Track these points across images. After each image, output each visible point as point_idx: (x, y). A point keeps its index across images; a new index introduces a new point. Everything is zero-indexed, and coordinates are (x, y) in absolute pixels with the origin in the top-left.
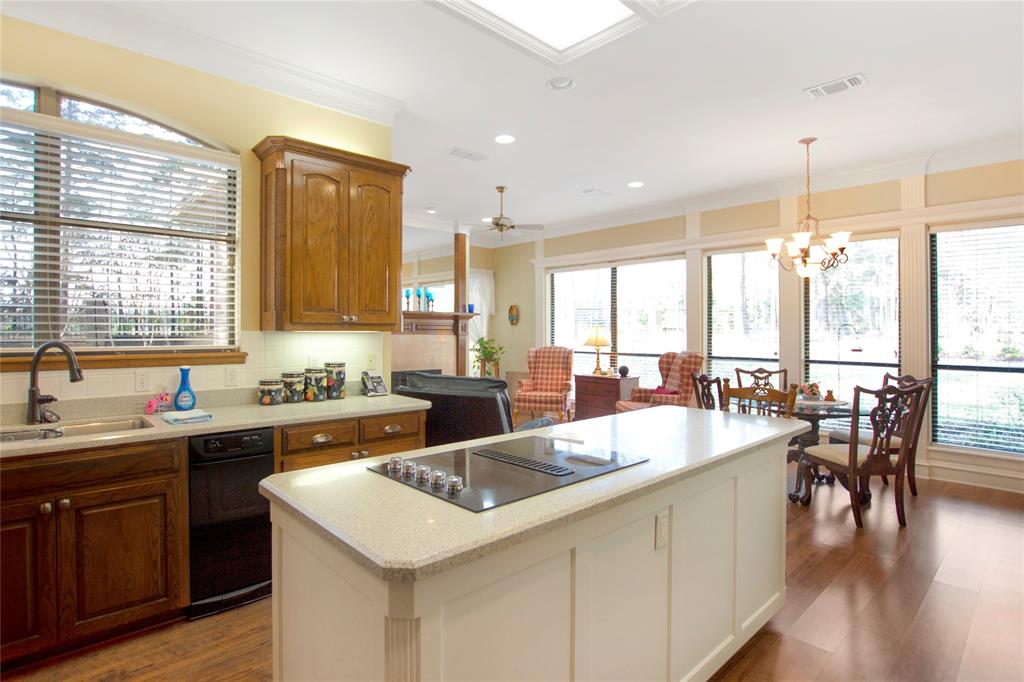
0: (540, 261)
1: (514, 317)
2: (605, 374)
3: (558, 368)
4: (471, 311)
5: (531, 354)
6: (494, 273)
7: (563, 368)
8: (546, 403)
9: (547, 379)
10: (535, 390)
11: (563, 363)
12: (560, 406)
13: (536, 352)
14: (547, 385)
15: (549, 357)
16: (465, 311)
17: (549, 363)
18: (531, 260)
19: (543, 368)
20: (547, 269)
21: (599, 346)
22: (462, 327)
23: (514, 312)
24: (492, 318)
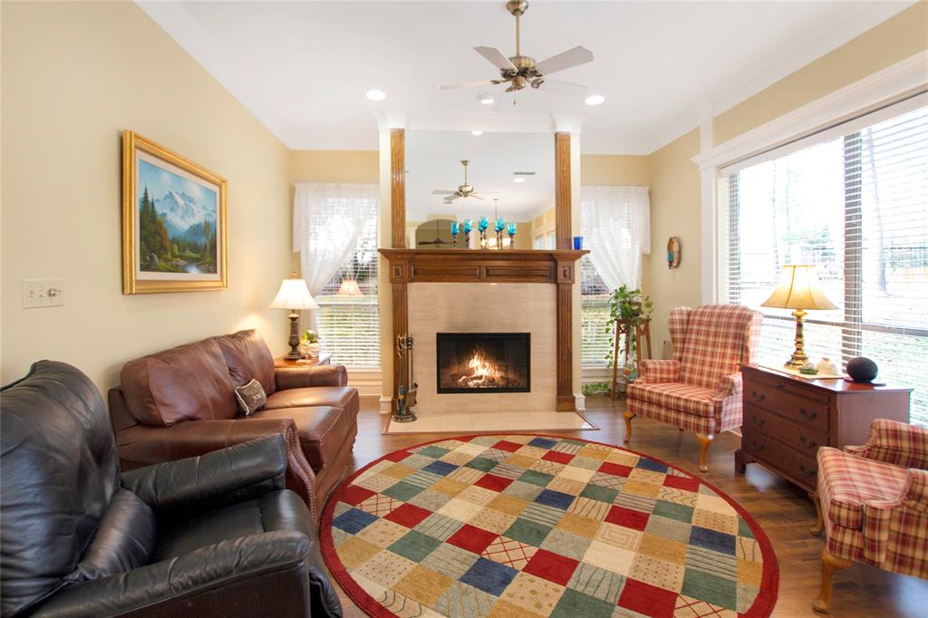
0: (708, 155)
1: (674, 260)
2: (811, 371)
3: (725, 346)
4: (578, 246)
5: (677, 317)
6: (650, 194)
7: (734, 347)
8: (678, 411)
9: (703, 363)
10: (680, 380)
11: (736, 337)
12: (702, 422)
13: (689, 314)
14: (701, 373)
15: (709, 324)
16: (571, 248)
18: (692, 159)
19: (697, 342)
20: (720, 167)
21: (799, 309)
22: (565, 271)
23: (675, 248)
24: (647, 259)
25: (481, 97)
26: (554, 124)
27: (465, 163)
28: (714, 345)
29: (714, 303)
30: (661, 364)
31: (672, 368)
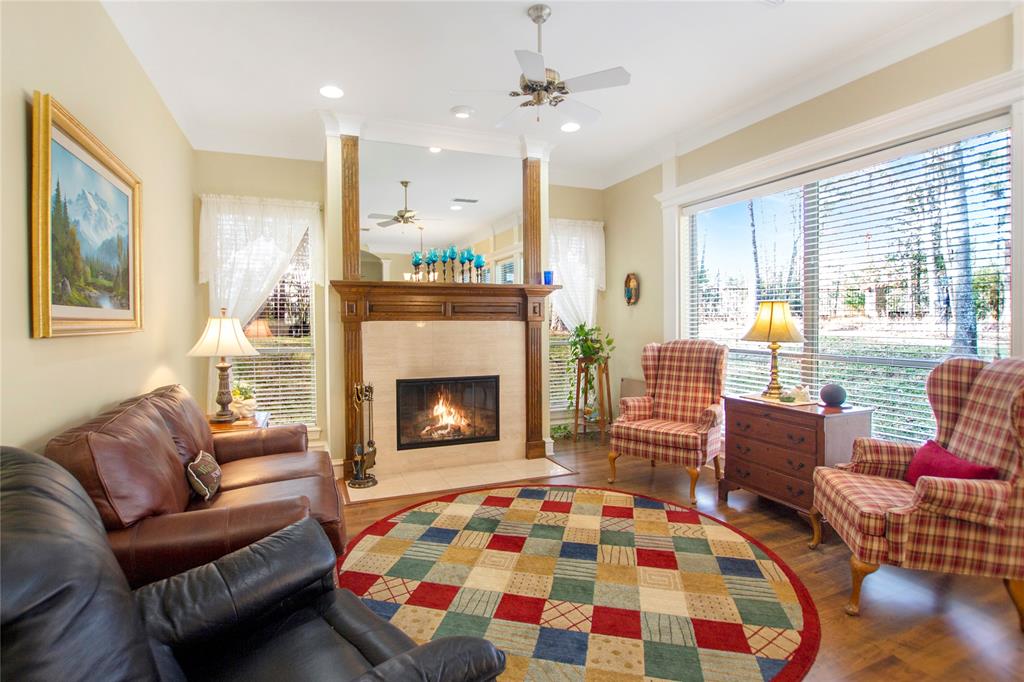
0: (670, 195)
1: (633, 295)
2: (790, 399)
3: (697, 380)
4: (548, 281)
6: (605, 228)
7: (706, 381)
8: (667, 446)
9: (677, 398)
10: (655, 416)
11: (707, 371)
12: (692, 456)
13: (659, 350)
14: (676, 408)
15: (681, 360)
16: (540, 283)
17: (680, 369)
18: (655, 196)
19: (669, 378)
20: (683, 206)
21: (774, 343)
22: (534, 308)
23: (633, 284)
24: (601, 295)
25: (456, 109)
26: (523, 149)
27: (405, 184)
28: (687, 379)
29: (677, 338)
30: (638, 401)
31: (647, 404)
